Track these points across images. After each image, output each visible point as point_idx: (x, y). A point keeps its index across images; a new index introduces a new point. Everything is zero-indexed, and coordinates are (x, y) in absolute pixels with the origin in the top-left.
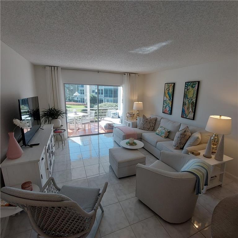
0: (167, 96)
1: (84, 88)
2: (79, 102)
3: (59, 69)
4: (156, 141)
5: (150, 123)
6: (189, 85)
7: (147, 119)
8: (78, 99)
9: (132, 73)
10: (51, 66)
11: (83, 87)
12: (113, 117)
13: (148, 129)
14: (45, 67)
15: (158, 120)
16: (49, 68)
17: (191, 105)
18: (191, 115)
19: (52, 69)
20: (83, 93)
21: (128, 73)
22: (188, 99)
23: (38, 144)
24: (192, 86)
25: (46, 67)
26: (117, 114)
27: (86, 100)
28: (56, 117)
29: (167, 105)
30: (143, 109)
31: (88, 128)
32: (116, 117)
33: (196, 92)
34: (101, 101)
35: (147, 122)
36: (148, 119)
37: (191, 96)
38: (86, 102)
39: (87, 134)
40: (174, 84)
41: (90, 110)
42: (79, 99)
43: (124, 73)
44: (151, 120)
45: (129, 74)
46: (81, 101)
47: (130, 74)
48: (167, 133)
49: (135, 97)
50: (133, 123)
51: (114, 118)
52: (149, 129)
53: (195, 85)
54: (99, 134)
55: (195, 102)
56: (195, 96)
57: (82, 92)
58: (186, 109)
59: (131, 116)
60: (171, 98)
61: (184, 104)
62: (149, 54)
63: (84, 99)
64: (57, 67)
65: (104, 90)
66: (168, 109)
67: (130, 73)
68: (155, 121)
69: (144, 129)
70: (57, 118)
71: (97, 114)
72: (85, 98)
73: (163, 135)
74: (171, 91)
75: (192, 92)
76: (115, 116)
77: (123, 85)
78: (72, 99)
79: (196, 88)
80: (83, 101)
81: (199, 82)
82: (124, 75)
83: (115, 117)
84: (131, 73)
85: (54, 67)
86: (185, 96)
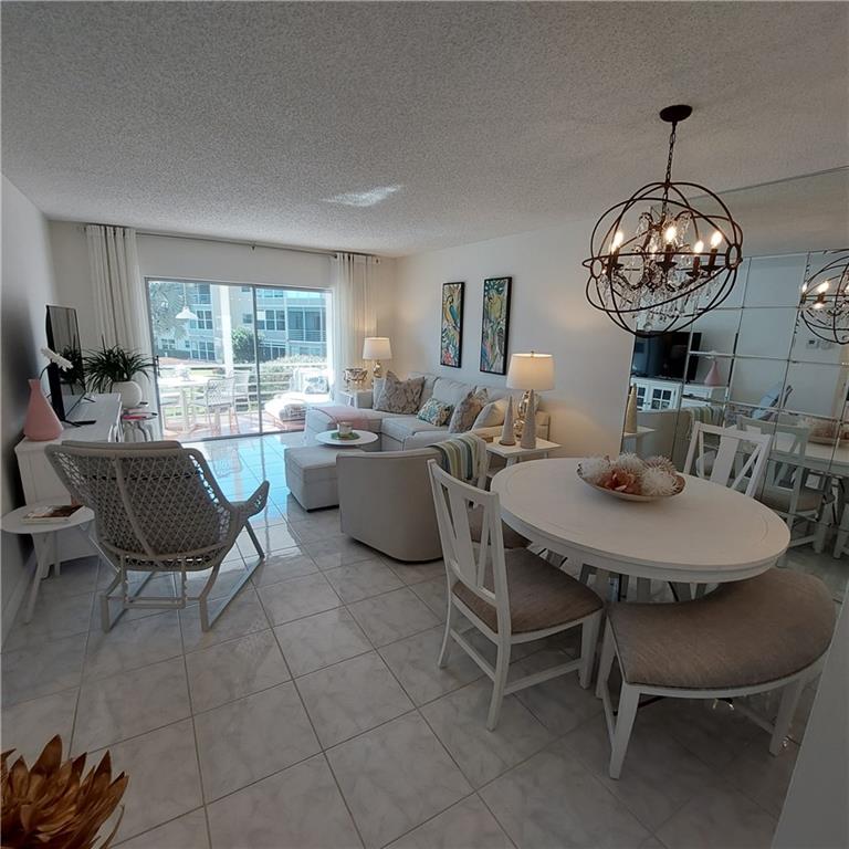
0: (450, 317)
1: (212, 307)
2: (195, 357)
3: (131, 236)
4: (412, 429)
5: (405, 391)
6: (493, 287)
7: (398, 383)
8: (187, 346)
9: (358, 254)
10: (105, 226)
11: (209, 303)
12: (309, 391)
13: (403, 411)
14: (84, 226)
15: (428, 383)
16: (98, 233)
17: (497, 338)
18: (499, 365)
19: (108, 235)
20: (210, 325)
21: (344, 252)
22: (490, 322)
23: (93, 422)
24: (497, 290)
25: (89, 227)
26: (322, 381)
27: (221, 349)
28: (125, 376)
29: (449, 344)
30: (390, 357)
31: (228, 425)
32: (319, 391)
33: (505, 304)
34: (279, 352)
35: (397, 389)
36: (400, 383)
37: (498, 315)
38: (219, 358)
39: (224, 434)
40: (463, 284)
41: (235, 368)
42: (193, 348)
43: (334, 254)
44: (409, 384)
45: (346, 255)
46: (203, 354)
47: (351, 255)
48: (444, 413)
49: (370, 325)
50: (359, 396)
51: (313, 393)
52: (404, 409)
53: (503, 286)
54: (261, 434)
55: (504, 328)
56: (504, 313)
57: (206, 321)
58: (488, 350)
59: (359, 375)
60: (458, 321)
61: (484, 336)
62: (370, 207)
63: (211, 346)
64: (124, 228)
65: (289, 312)
66: (452, 352)
67: (349, 253)
68: (420, 388)
69: (390, 409)
70: (128, 380)
71: (256, 384)
72: (217, 344)
73: (435, 418)
74: (456, 303)
75: (498, 305)
76: (316, 386)
77: (333, 289)
78: (165, 347)
79: (506, 293)
80: (208, 353)
81: (510, 279)
82: (333, 259)
83: (315, 390)
84: (354, 253)
85: (115, 227)
86: (486, 315)
